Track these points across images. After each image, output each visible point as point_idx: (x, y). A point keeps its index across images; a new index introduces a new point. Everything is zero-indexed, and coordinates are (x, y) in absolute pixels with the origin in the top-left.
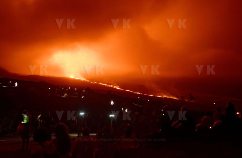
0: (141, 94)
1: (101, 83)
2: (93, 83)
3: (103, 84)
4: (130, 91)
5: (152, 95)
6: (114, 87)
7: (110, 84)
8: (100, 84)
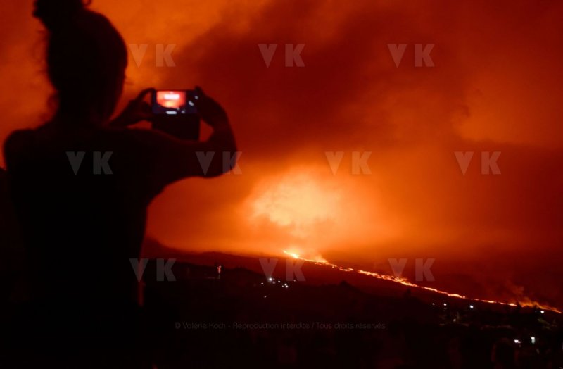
0: (464, 297)
1: (364, 270)
2: (346, 270)
3: (369, 273)
4: (436, 290)
5: (492, 302)
6: (397, 280)
8: (362, 272)
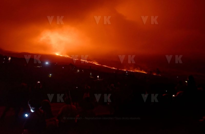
0: (116, 69)
4: (107, 66)
5: (125, 70)
6: (94, 63)
7: (90, 61)
